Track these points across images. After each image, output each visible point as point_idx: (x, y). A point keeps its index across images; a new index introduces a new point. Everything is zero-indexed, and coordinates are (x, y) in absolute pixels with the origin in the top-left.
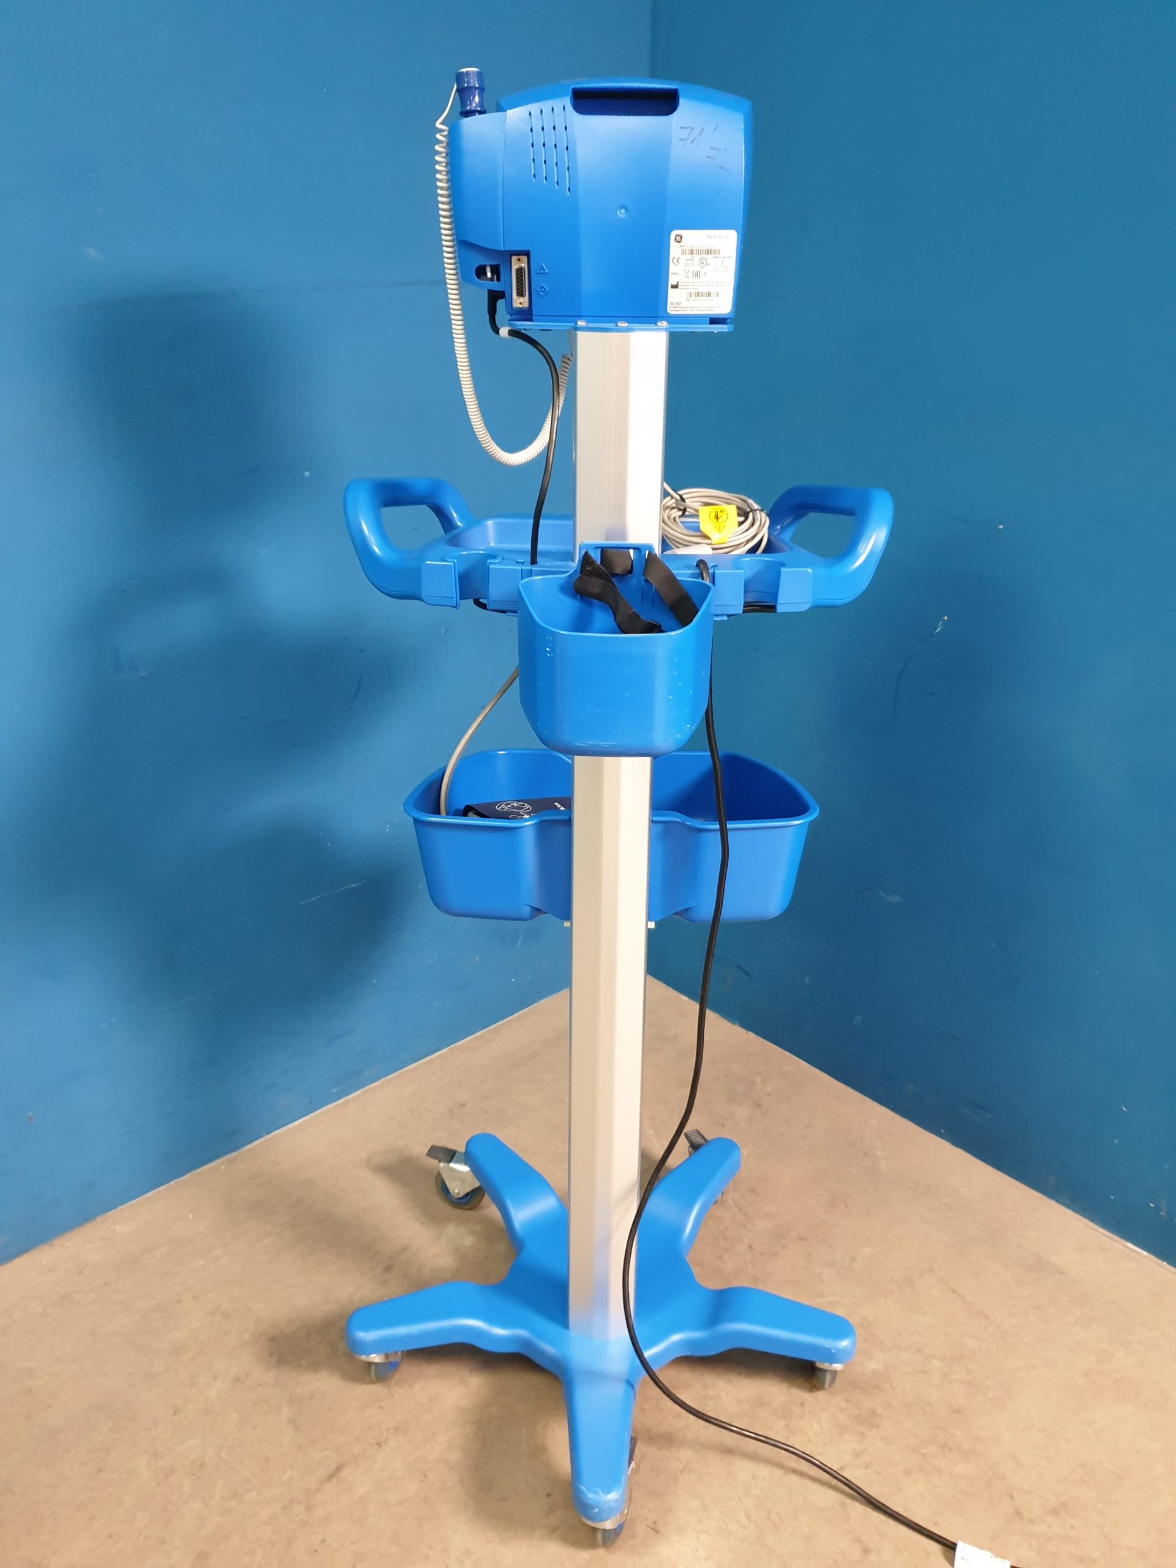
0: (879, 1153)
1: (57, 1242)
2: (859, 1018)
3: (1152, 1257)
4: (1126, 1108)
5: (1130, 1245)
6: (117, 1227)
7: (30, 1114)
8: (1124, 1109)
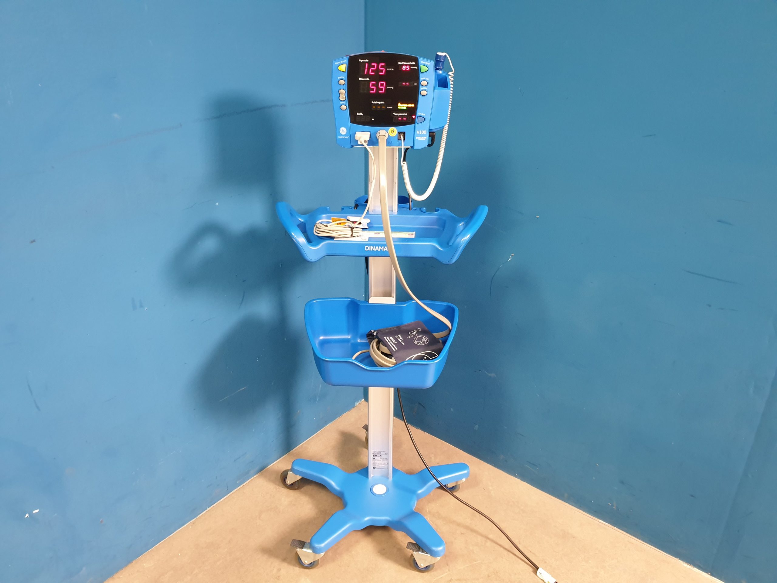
0: (490, 488)
1: (116, 576)
2: (477, 426)
3: (610, 525)
4: (598, 464)
5: (601, 521)
6: (144, 565)
7: (101, 520)
8: (597, 464)
